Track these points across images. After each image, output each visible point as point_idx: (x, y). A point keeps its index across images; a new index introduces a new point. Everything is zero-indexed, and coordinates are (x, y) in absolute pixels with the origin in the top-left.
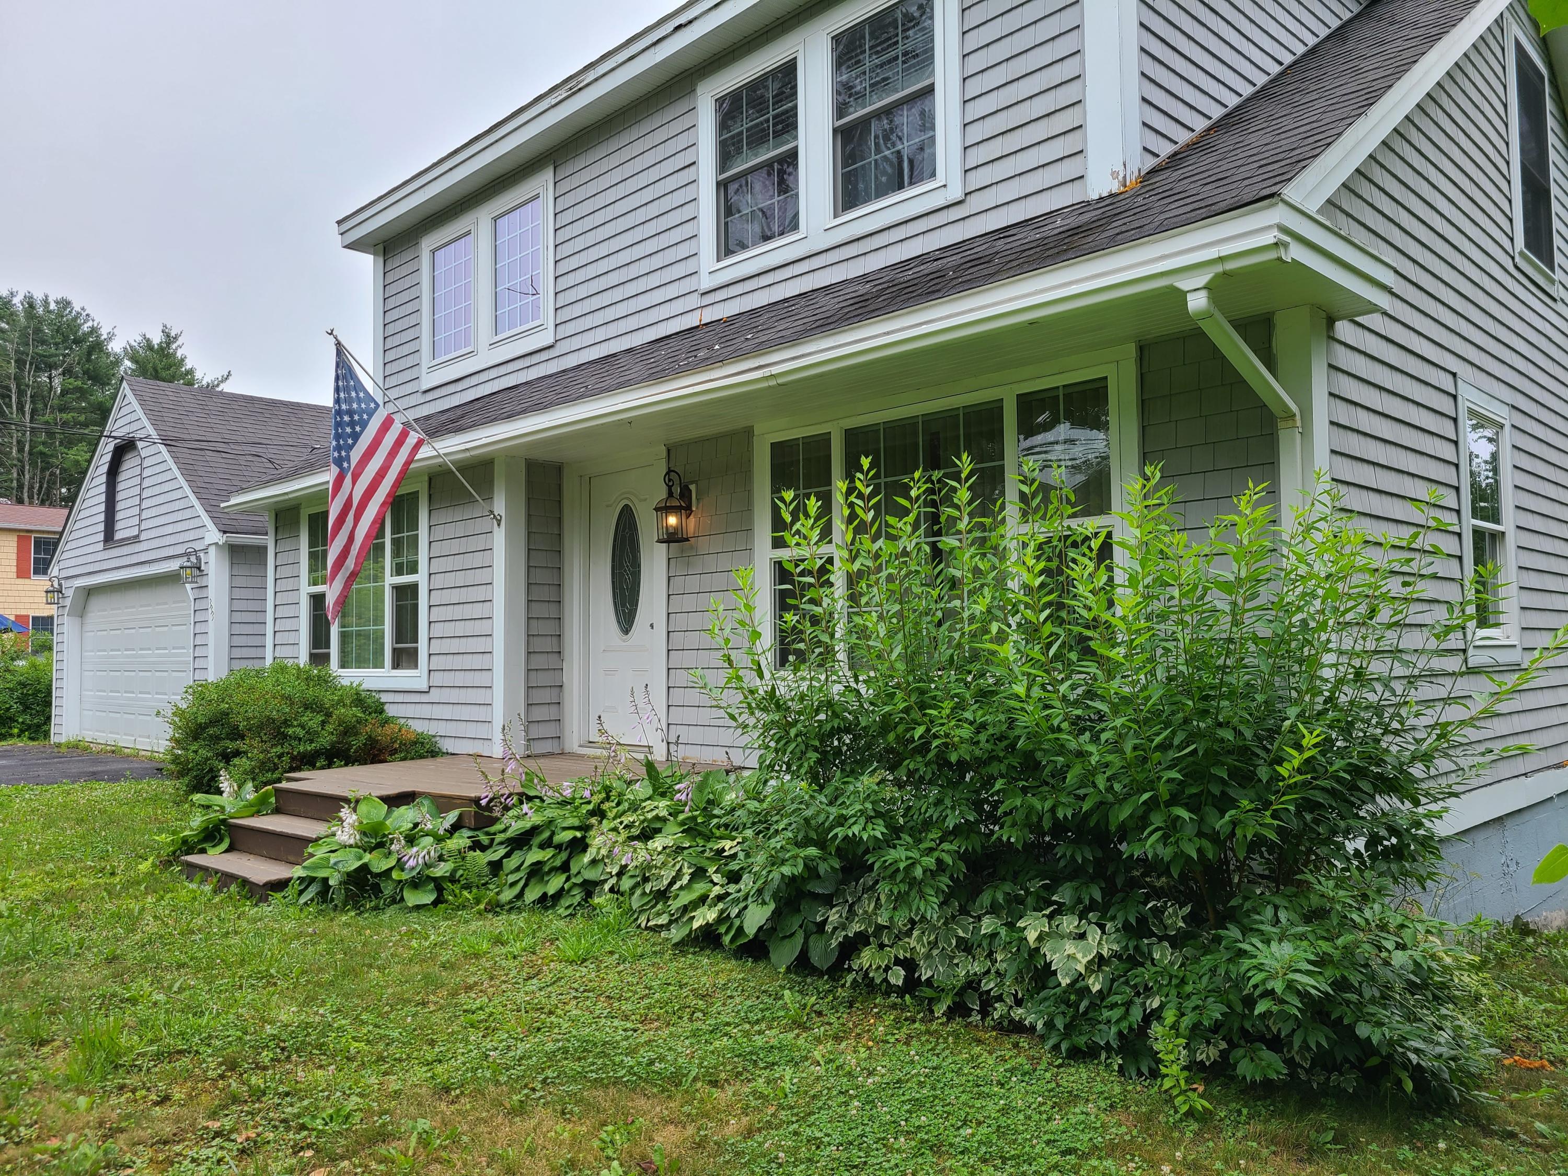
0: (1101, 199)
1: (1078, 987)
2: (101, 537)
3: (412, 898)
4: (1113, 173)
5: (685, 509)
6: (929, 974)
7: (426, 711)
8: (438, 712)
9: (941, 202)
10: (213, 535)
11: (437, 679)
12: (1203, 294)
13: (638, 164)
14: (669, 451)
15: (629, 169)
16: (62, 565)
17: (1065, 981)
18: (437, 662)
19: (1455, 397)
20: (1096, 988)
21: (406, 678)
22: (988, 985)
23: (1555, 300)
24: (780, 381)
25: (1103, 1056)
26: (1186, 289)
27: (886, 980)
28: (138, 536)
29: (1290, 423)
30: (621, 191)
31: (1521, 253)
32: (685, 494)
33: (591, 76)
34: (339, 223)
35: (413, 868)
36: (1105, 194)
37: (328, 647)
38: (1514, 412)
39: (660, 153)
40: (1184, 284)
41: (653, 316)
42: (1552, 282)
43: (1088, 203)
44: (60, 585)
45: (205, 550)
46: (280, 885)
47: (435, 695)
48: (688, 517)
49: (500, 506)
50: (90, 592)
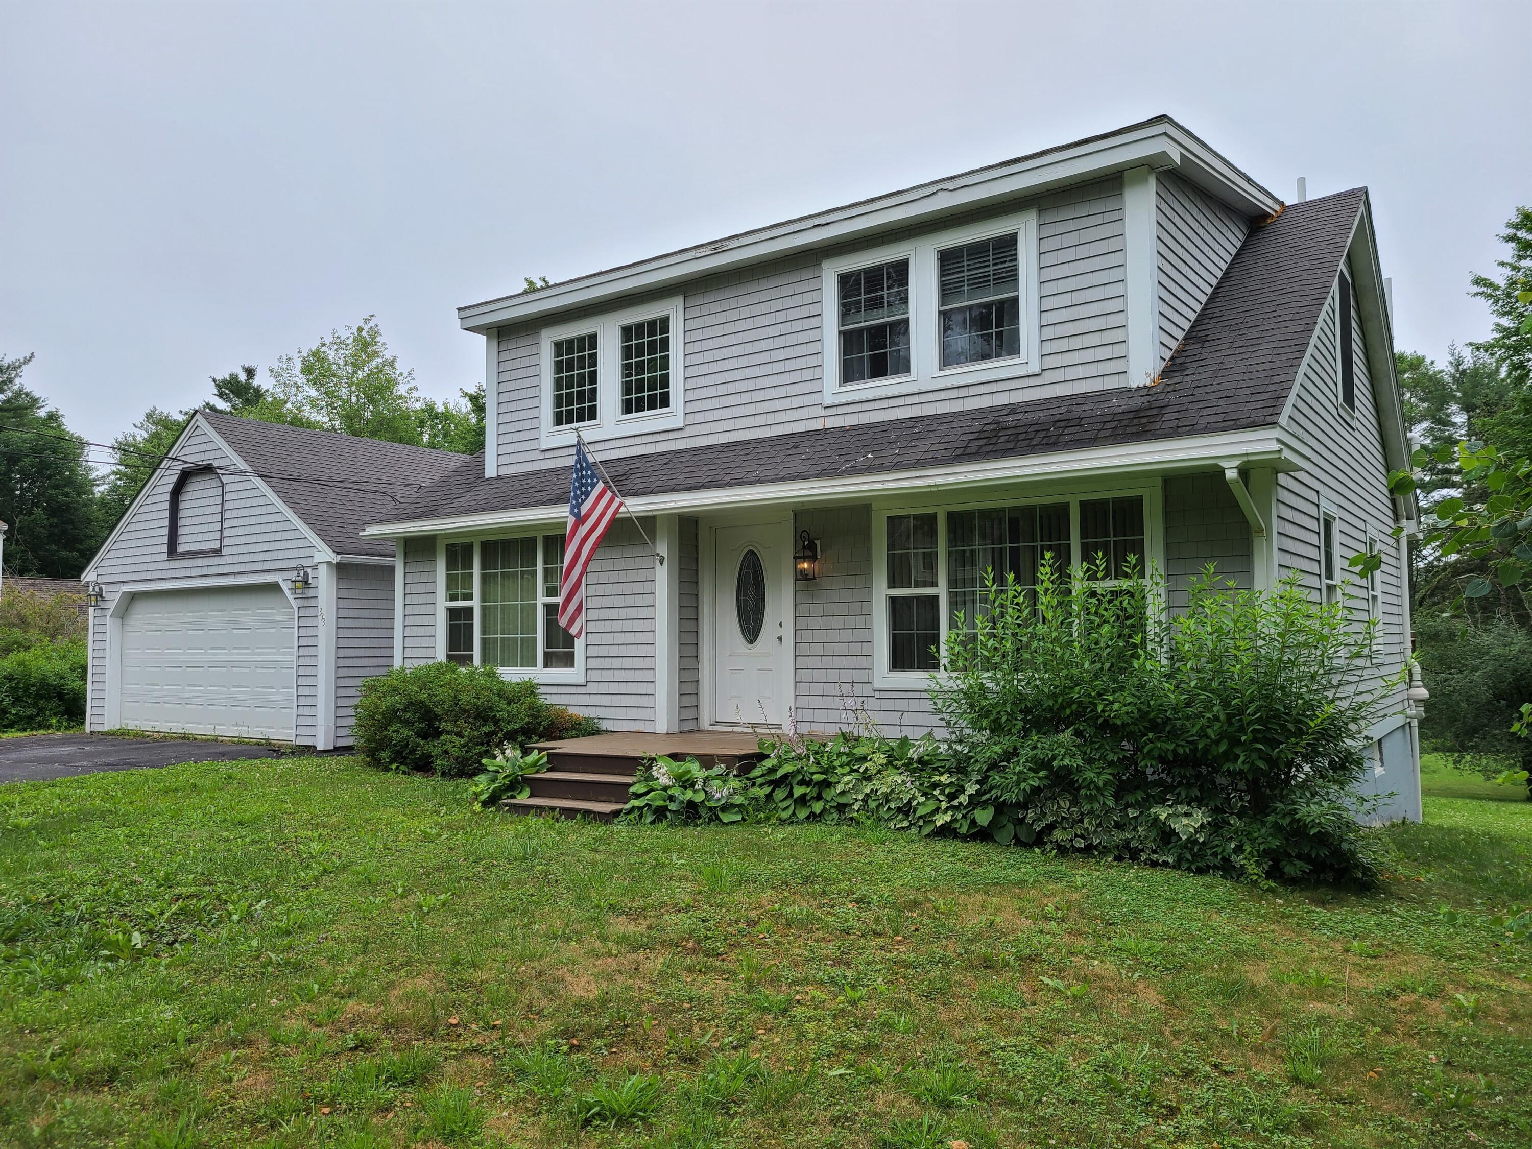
0: (1138, 388)
1: (1192, 841)
2: (165, 548)
3: (726, 818)
4: (1147, 374)
5: (813, 558)
6: (1098, 841)
7: (584, 700)
8: (594, 700)
9: (1024, 373)
10: (324, 554)
11: (594, 676)
12: (1235, 471)
13: (767, 307)
14: (795, 515)
15: (757, 310)
16: (100, 571)
17: (1184, 838)
18: (592, 663)
19: (1318, 506)
20: (1201, 840)
21: (558, 674)
22: (1134, 844)
23: (1353, 429)
24: (940, 489)
25: (1211, 872)
26: (1225, 466)
27: (1072, 846)
28: (220, 550)
29: (1261, 534)
30: (749, 324)
31: (1341, 405)
32: (812, 547)
33: (735, 243)
34: (459, 310)
35: (719, 799)
36: (1141, 385)
37: (471, 649)
38: (1341, 509)
39: (787, 303)
40: (1224, 464)
41: (780, 417)
42: (1353, 418)
43: (1130, 390)
44: (101, 589)
45: (315, 567)
46: (617, 813)
47: (591, 688)
48: (814, 562)
49: (662, 549)
50: (134, 597)
